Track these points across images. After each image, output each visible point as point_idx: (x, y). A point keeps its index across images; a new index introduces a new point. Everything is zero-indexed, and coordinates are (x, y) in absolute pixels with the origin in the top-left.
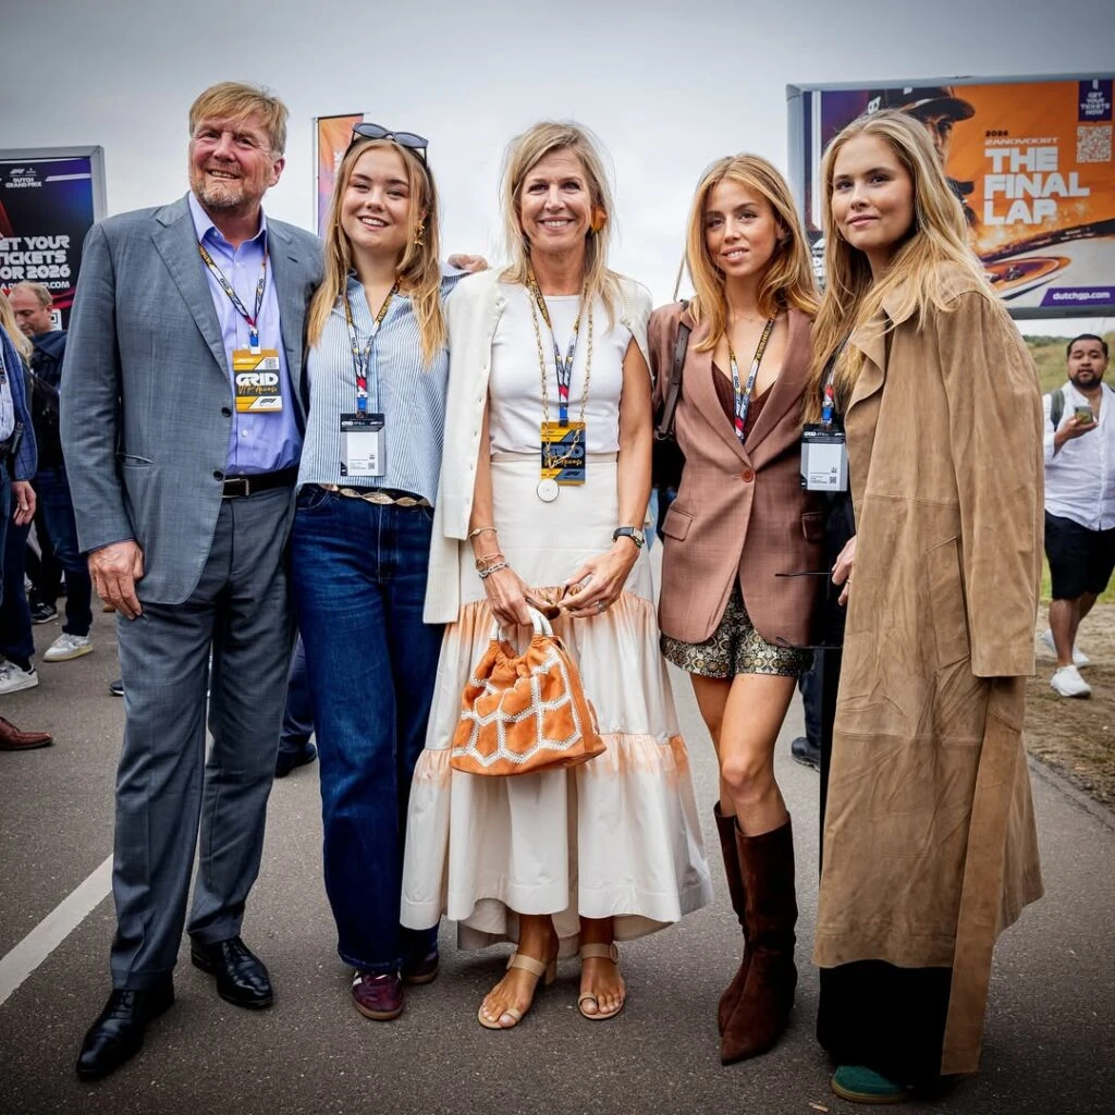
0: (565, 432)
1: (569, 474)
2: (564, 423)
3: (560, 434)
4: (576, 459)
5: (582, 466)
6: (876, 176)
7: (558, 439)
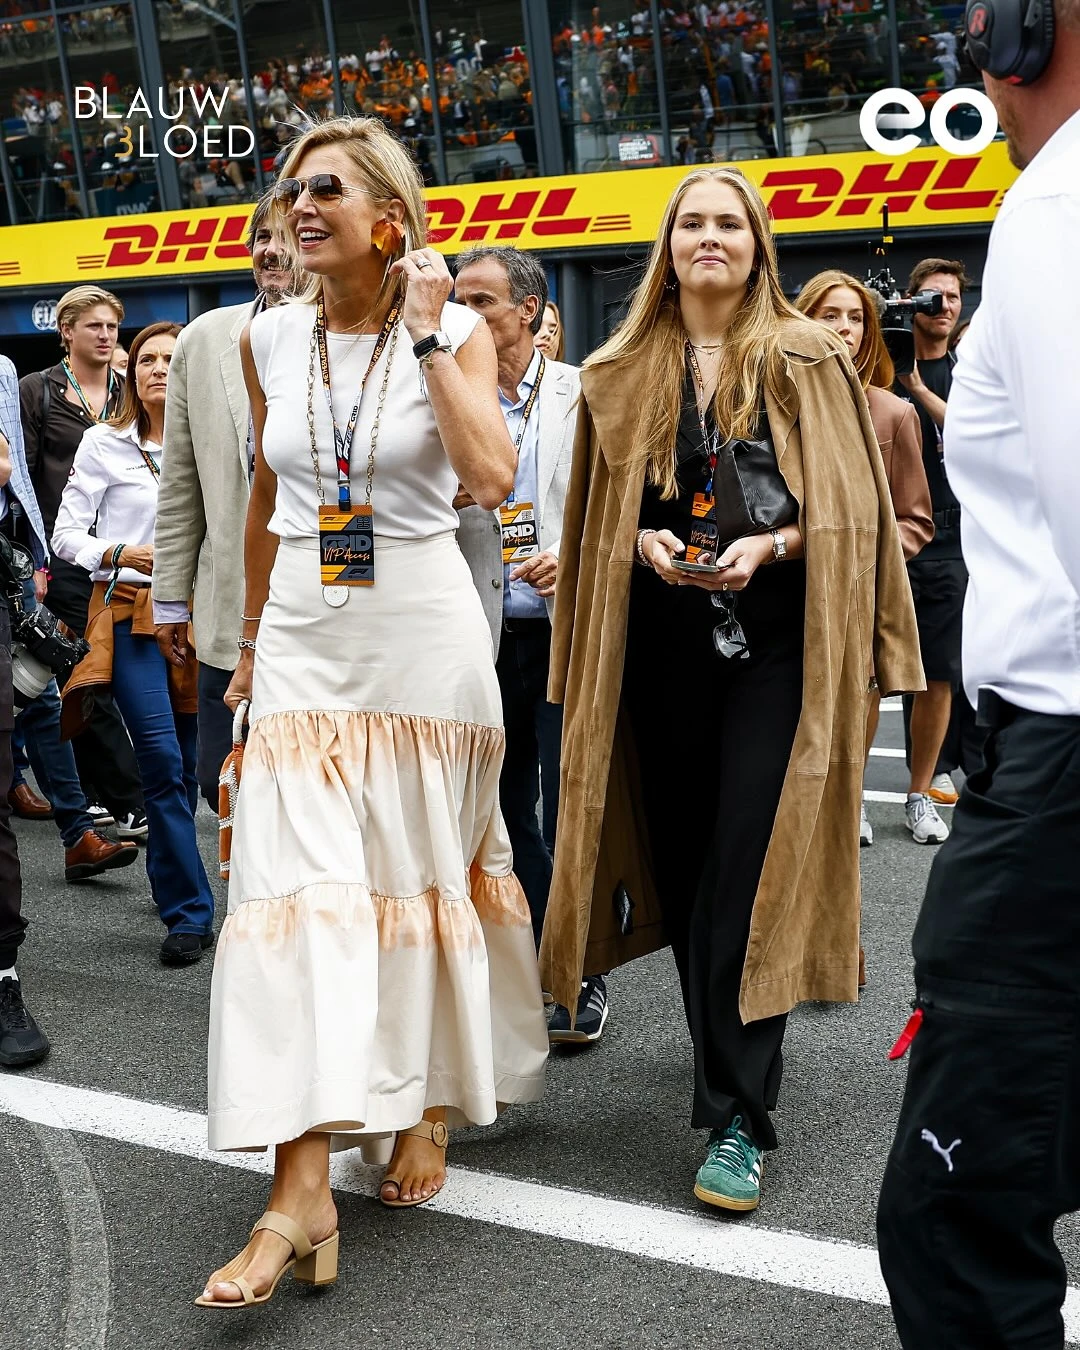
0: (348, 518)
1: (353, 572)
2: (345, 506)
3: (341, 521)
4: (363, 553)
5: (371, 562)
6: (726, 223)
7: (339, 528)
